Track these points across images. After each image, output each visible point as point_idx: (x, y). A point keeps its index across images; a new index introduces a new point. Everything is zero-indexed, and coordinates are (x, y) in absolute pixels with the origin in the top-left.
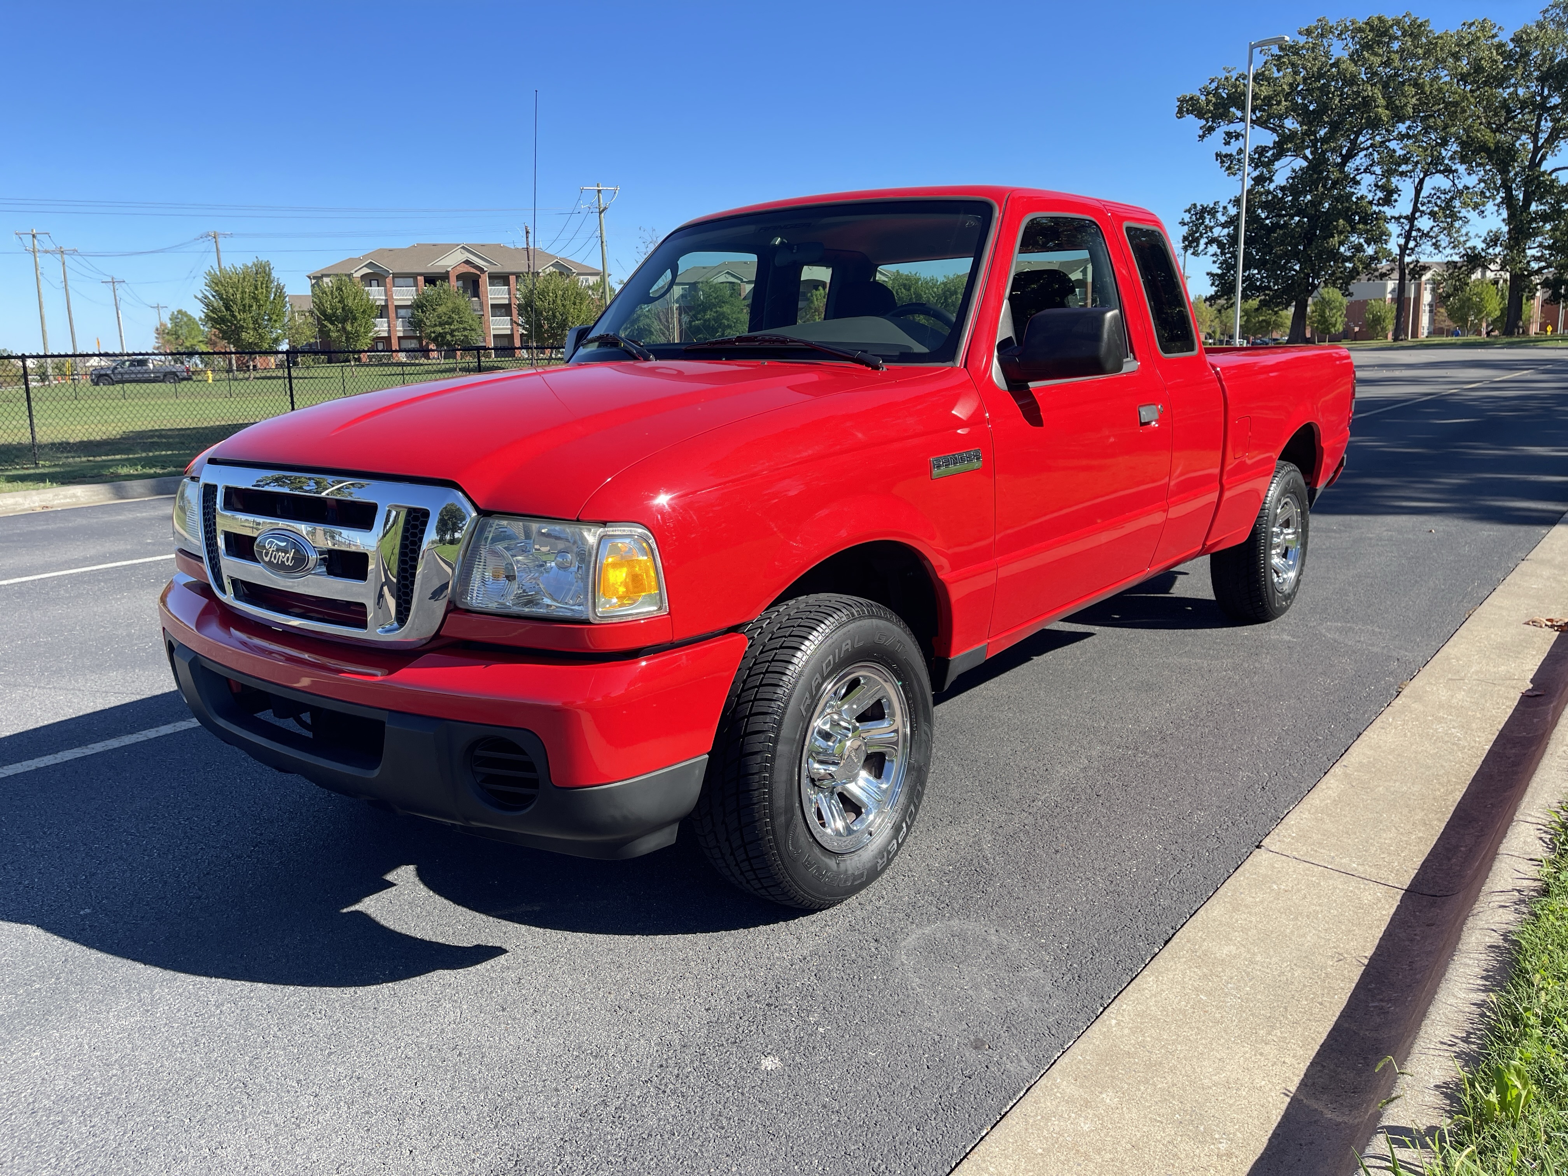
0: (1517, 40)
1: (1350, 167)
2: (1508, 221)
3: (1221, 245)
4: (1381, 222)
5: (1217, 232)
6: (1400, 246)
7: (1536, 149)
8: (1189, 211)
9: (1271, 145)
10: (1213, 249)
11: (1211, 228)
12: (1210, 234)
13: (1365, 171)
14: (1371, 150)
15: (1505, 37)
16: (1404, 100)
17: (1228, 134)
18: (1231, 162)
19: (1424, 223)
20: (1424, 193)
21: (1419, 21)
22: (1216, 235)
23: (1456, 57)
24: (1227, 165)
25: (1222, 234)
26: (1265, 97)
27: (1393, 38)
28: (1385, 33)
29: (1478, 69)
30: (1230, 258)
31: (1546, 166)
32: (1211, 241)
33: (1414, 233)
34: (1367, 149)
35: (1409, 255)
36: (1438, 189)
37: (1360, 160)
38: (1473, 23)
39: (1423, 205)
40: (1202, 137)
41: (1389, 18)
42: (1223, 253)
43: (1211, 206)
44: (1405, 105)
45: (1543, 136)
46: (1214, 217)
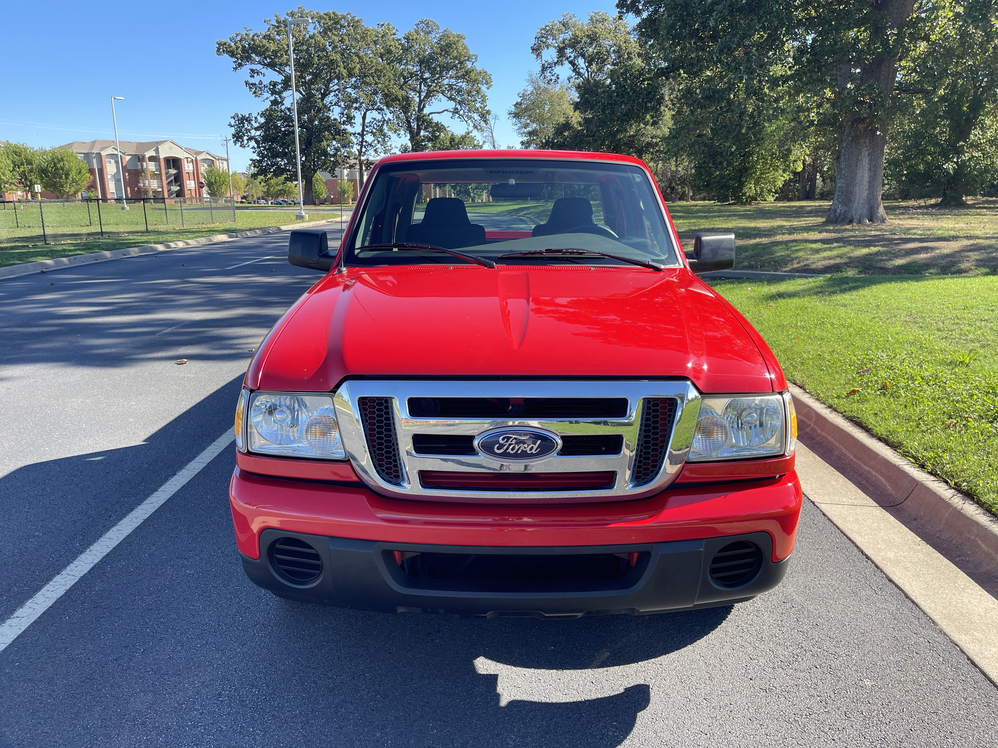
0: (407, 38)
1: (327, 100)
2: (412, 140)
3: (257, 142)
4: (348, 135)
5: (253, 132)
6: (358, 150)
7: (421, 102)
8: (234, 118)
9: (280, 82)
10: (253, 143)
11: (249, 130)
12: (249, 134)
13: (335, 105)
14: (337, 92)
15: (400, 35)
16: (353, 65)
17: (252, 71)
18: (256, 89)
19: (369, 138)
20: (367, 121)
21: (356, 19)
22: (253, 135)
23: (375, 43)
24: (253, 90)
25: (256, 135)
26: (273, 51)
27: (342, 26)
28: (337, 23)
29: (389, 52)
30: (263, 150)
31: (426, 111)
32: (250, 139)
33: (364, 143)
34: (335, 91)
35: (363, 156)
36: (375, 119)
37: (330, 98)
38: (383, 25)
39: (367, 127)
40: (235, 69)
41: (339, 14)
42: (258, 147)
43: (247, 116)
44: (355, 67)
45: (423, 94)
46: (250, 123)
